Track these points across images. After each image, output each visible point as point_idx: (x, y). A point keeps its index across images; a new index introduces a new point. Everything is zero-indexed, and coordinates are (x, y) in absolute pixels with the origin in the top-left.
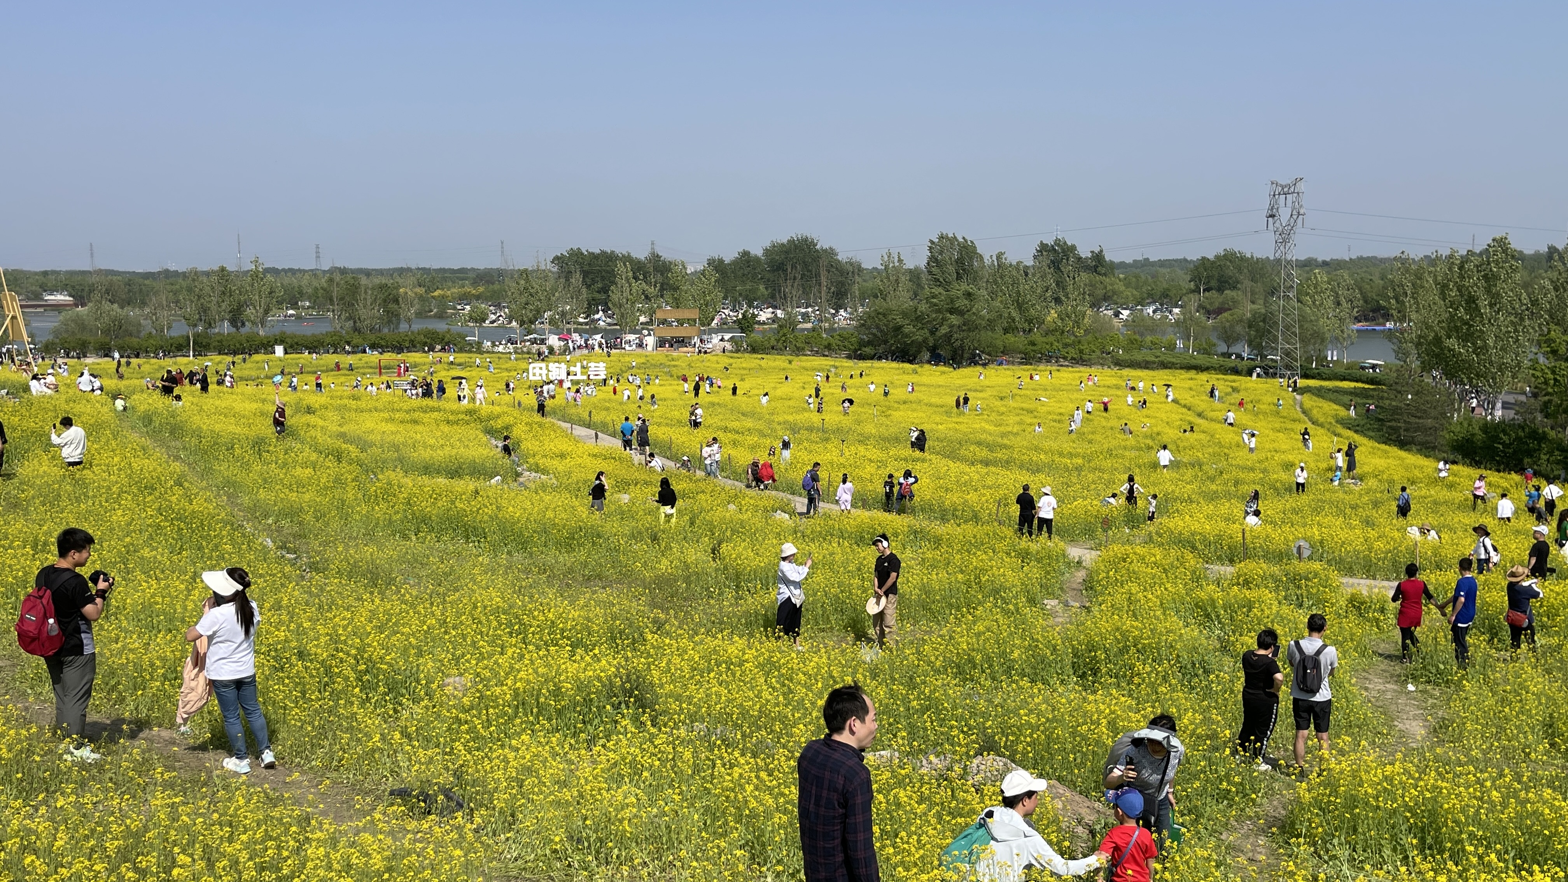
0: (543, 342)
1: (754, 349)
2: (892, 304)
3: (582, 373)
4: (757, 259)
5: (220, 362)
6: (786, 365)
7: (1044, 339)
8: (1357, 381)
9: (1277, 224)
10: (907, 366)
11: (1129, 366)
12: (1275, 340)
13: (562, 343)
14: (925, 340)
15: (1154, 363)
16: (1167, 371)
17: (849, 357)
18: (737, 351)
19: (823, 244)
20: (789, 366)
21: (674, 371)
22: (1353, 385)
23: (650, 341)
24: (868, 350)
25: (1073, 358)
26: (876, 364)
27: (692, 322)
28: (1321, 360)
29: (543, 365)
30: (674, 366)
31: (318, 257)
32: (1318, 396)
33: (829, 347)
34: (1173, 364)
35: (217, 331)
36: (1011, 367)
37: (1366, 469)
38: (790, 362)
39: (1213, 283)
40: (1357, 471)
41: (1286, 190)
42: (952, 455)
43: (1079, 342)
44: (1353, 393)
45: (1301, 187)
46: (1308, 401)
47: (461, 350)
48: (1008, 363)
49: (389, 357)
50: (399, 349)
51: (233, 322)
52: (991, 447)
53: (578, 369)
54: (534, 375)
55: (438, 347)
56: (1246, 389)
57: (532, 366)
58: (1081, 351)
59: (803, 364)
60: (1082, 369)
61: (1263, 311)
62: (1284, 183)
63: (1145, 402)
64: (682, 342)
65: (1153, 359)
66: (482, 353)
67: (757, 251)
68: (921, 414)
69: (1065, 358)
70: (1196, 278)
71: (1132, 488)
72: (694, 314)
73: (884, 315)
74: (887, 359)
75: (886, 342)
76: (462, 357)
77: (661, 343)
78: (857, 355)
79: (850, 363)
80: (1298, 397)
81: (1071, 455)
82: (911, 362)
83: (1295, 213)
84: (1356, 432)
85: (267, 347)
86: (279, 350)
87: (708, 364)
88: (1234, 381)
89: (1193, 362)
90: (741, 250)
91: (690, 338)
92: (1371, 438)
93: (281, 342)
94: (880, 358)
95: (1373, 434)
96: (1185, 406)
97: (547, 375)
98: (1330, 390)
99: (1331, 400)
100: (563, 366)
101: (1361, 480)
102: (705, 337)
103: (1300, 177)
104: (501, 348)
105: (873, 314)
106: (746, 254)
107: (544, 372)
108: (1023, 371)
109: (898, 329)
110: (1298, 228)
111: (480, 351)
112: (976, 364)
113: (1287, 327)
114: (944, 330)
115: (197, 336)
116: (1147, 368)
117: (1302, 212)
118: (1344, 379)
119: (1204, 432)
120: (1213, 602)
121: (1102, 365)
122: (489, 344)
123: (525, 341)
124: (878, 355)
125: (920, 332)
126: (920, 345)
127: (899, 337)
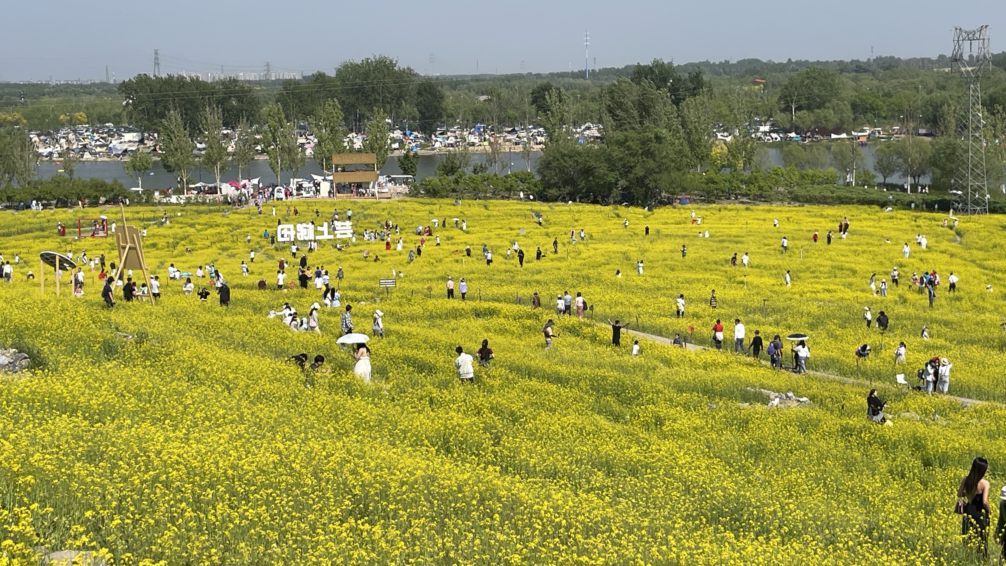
0: (213, 191)
1: (436, 193)
3: (329, 233)
10: (598, 207)
15: (832, 198)
18: (416, 196)
24: (553, 192)
34: (852, 199)
39: (803, 102)
41: (971, 37)
45: (986, 32)
48: (691, 201)
53: (325, 228)
54: (282, 236)
57: (279, 227)
58: (760, 188)
60: (766, 206)
62: (968, 29)
64: (360, 187)
66: (154, 204)
69: (746, 195)
72: (372, 158)
73: (570, 157)
74: (574, 201)
77: (339, 188)
83: (981, 58)
89: (869, 196)
91: (367, 183)
94: (564, 200)
97: (295, 236)
103: (985, 24)
107: (292, 233)
109: (588, 172)
112: (660, 203)
113: (975, 166)
114: (639, 171)
116: (826, 203)
121: (782, 201)
122: (158, 194)
124: (562, 196)
125: (613, 174)
126: (610, 186)
127: (591, 178)
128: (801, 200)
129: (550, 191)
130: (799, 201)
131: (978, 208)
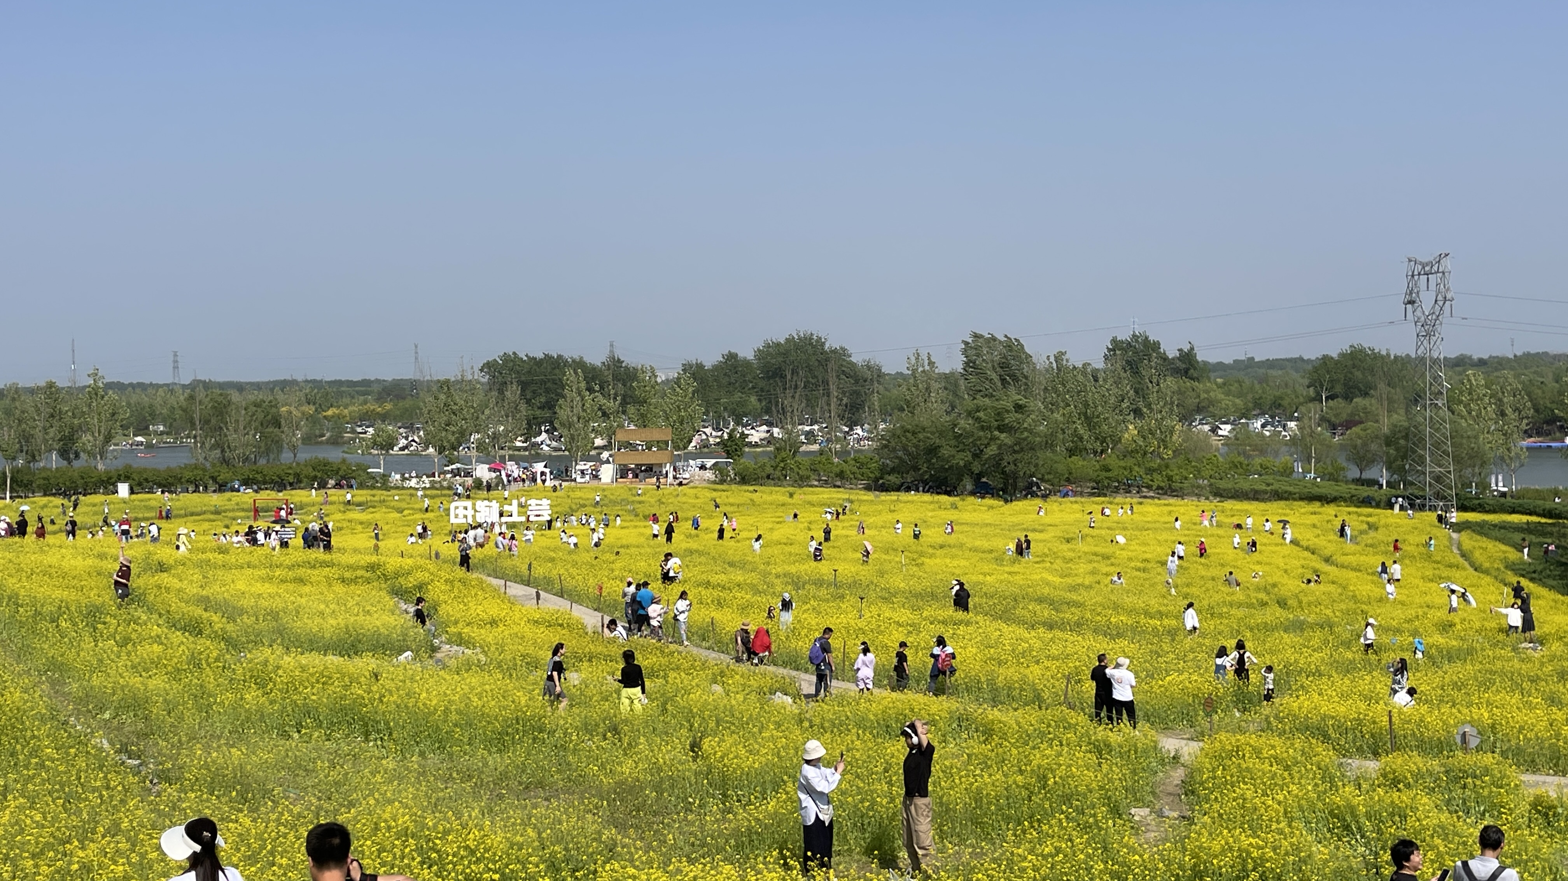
0: (468, 474)
1: (744, 479)
2: (923, 419)
3: (520, 514)
4: (747, 363)
5: (45, 506)
6: (786, 499)
7: (1122, 463)
8: (1530, 514)
9: (1418, 313)
10: (944, 498)
11: (1232, 497)
12: (1422, 461)
13: (494, 475)
14: (968, 465)
15: (1265, 492)
16: (1282, 503)
17: (868, 488)
18: (722, 482)
19: (832, 343)
20: (790, 500)
21: (641, 509)
22: (1525, 518)
23: (607, 472)
24: (893, 479)
25: (1159, 488)
26: (904, 496)
27: (662, 445)
28: (1484, 486)
29: (468, 503)
30: (640, 502)
31: (176, 368)
32: (1480, 534)
33: (841, 475)
34: (1290, 493)
35: (42, 465)
36: (1079, 499)
37: (1546, 629)
38: (791, 495)
39: (1338, 389)
40: (1537, 632)
41: (1427, 269)
42: (1005, 616)
43: (1167, 467)
44: (1528, 529)
45: (1446, 264)
46: (1467, 539)
47: (361, 486)
48: (1075, 494)
49: (267, 497)
50: (280, 485)
51: (64, 453)
52: (1053, 604)
53: (514, 508)
54: (456, 516)
55: (332, 482)
56: (1387, 526)
57: (453, 505)
58: (1170, 478)
59: (809, 498)
60: (1172, 501)
61: (1406, 424)
62: (1424, 260)
63: (1254, 544)
64: (650, 470)
65: (1264, 487)
66: (388, 489)
67: (747, 353)
68: (963, 563)
69: (1149, 487)
70: (1316, 383)
71: (1242, 657)
72: (666, 434)
73: (914, 433)
74: (917, 490)
75: (916, 469)
76: (361, 495)
77: (623, 472)
78: (879, 486)
79: (870, 496)
80: (1455, 535)
81: (1161, 615)
82: (949, 493)
83: (1440, 297)
84: (1532, 580)
85: (108, 485)
86: (123, 489)
87: (684, 499)
88: (1370, 515)
89: (1316, 491)
90: (726, 352)
91: (660, 465)
92: (1551, 588)
93: (126, 478)
94: (908, 489)
95: (1554, 583)
96: (1307, 549)
97: (474, 517)
98: (1495, 526)
99: (1497, 539)
100: (495, 505)
101: (1542, 644)
102: (679, 464)
103: (1444, 252)
104: (413, 483)
105: (898, 432)
106: (732, 356)
107: (470, 513)
108: (1094, 504)
109: (932, 451)
110: (1445, 318)
111: (386, 487)
112: (1034, 495)
113: (1437, 445)
114: (992, 450)
115: (16, 472)
116: (1257, 500)
117: (1449, 296)
118: (1513, 511)
119: (1333, 583)
120: (1352, 810)
121: (1198, 496)
122: (398, 477)
123: (445, 473)
124: (906, 485)
125: (961, 455)
126: (961, 472)
127: (934, 461)
128: (1225, 494)
129: (890, 478)
130: (1221, 496)
131: (1441, 504)
